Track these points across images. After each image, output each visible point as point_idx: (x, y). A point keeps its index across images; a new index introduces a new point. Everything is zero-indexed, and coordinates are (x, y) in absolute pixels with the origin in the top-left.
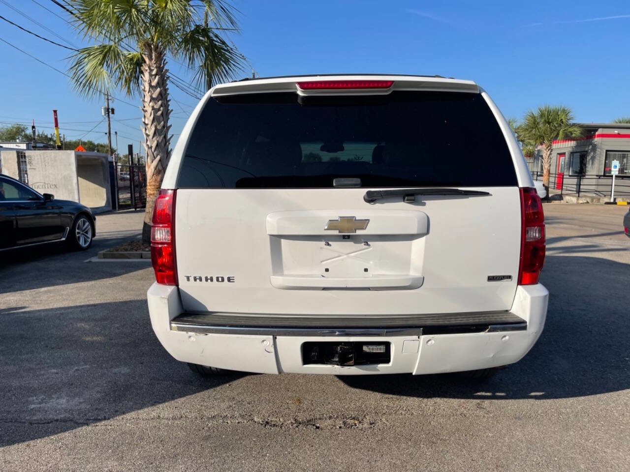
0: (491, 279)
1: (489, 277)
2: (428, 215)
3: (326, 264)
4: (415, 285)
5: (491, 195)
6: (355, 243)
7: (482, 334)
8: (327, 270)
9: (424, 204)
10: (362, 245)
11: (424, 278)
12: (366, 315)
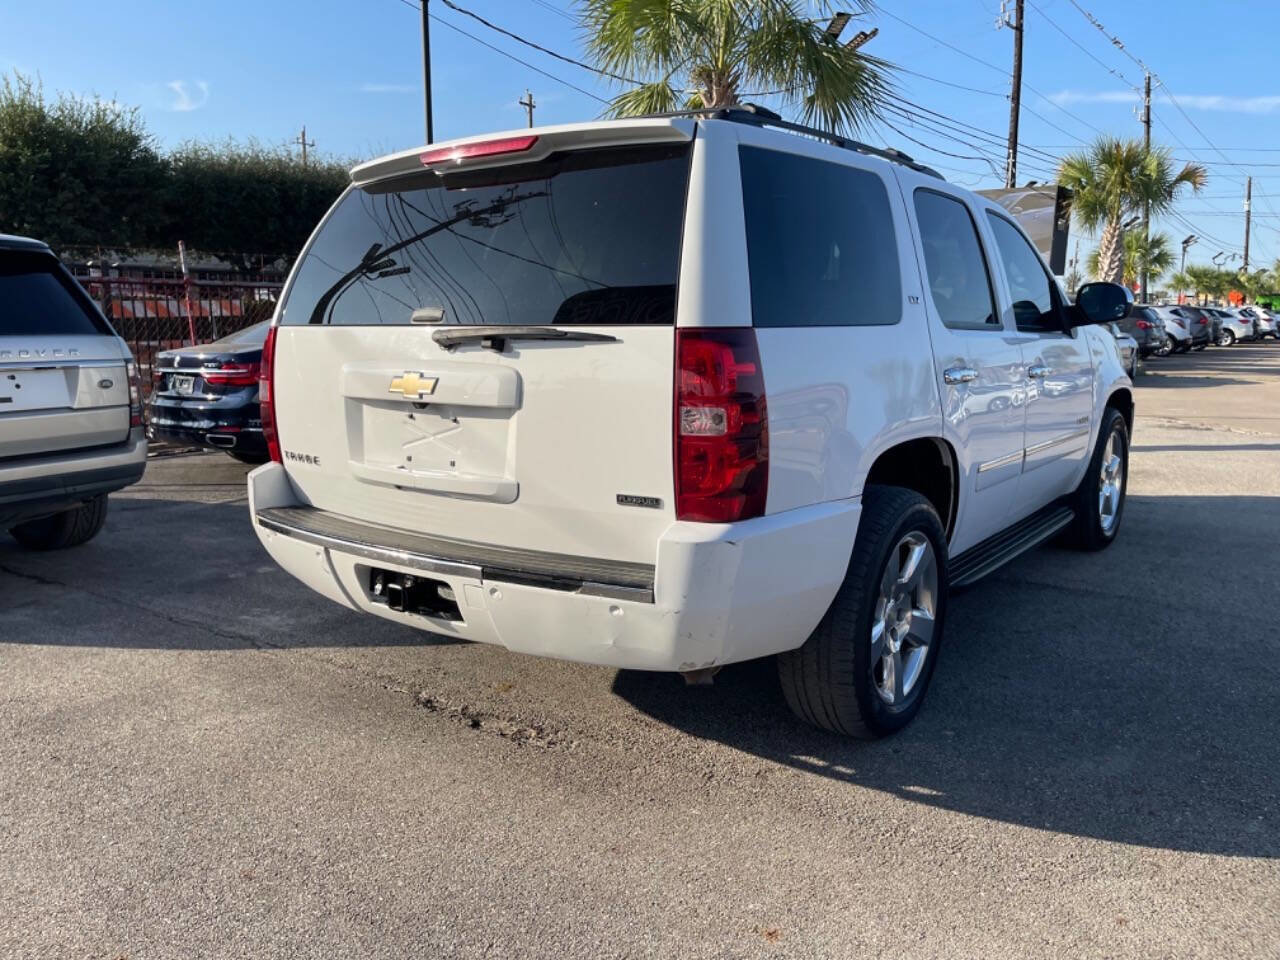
0: (622, 501)
1: (618, 496)
2: (521, 373)
3: (408, 449)
4: (507, 496)
5: (620, 341)
6: (443, 417)
7: (573, 594)
8: (409, 459)
9: (517, 356)
10: (449, 423)
11: (518, 485)
12: (472, 542)
